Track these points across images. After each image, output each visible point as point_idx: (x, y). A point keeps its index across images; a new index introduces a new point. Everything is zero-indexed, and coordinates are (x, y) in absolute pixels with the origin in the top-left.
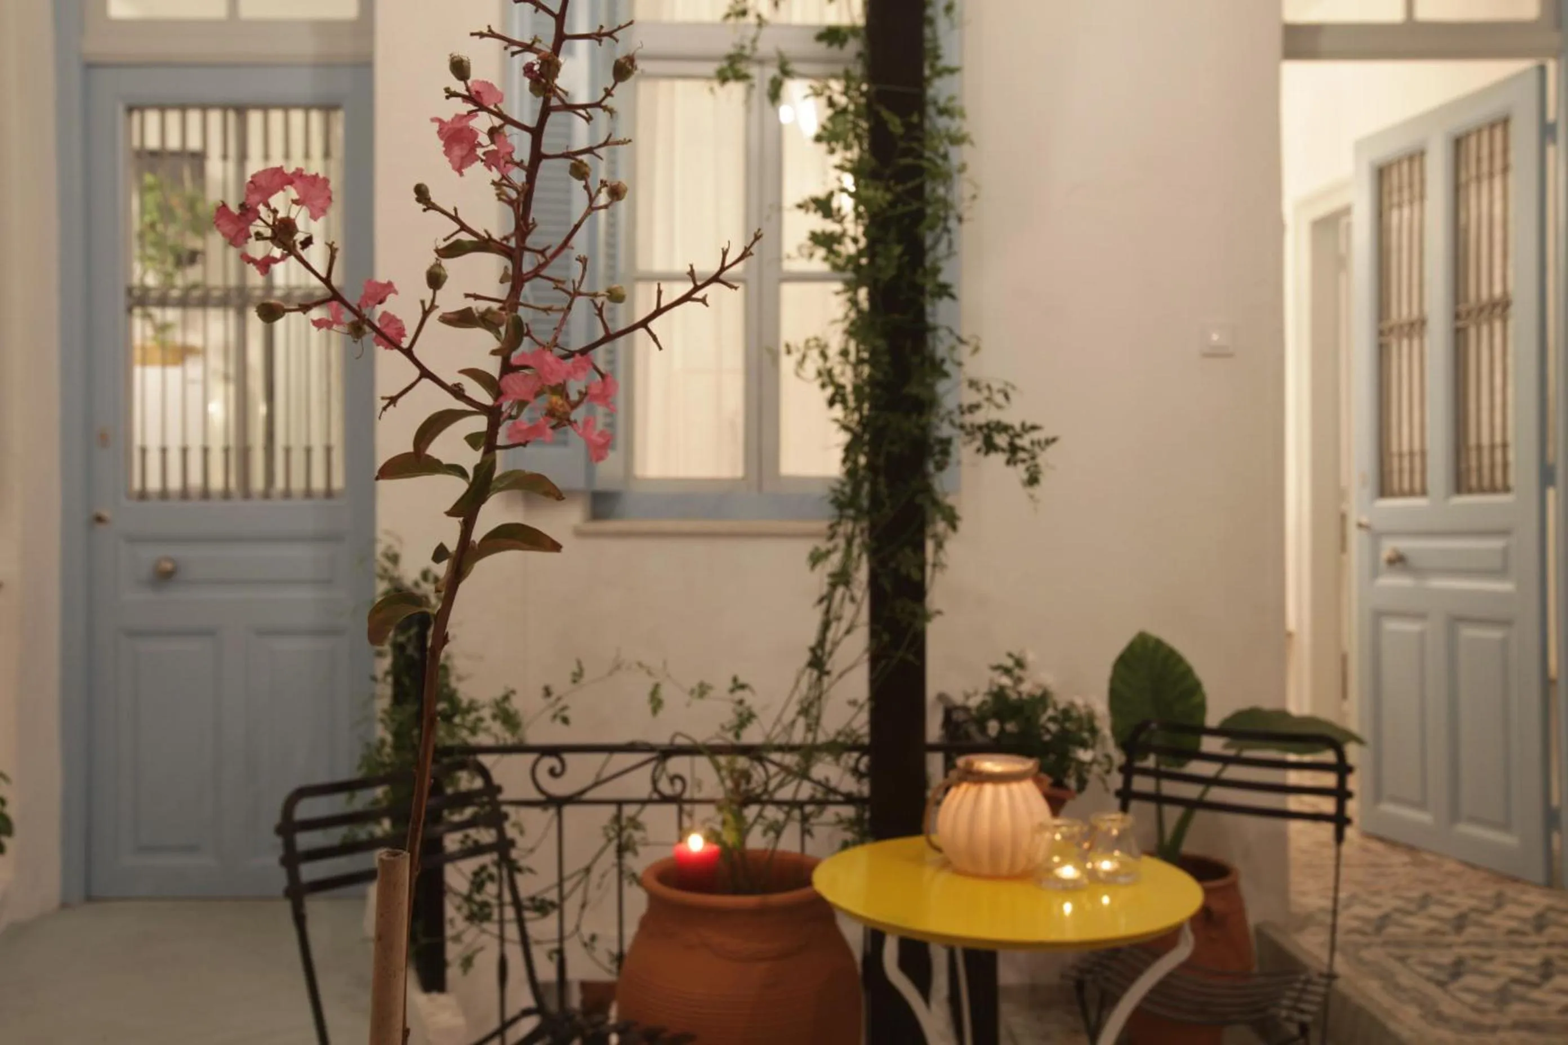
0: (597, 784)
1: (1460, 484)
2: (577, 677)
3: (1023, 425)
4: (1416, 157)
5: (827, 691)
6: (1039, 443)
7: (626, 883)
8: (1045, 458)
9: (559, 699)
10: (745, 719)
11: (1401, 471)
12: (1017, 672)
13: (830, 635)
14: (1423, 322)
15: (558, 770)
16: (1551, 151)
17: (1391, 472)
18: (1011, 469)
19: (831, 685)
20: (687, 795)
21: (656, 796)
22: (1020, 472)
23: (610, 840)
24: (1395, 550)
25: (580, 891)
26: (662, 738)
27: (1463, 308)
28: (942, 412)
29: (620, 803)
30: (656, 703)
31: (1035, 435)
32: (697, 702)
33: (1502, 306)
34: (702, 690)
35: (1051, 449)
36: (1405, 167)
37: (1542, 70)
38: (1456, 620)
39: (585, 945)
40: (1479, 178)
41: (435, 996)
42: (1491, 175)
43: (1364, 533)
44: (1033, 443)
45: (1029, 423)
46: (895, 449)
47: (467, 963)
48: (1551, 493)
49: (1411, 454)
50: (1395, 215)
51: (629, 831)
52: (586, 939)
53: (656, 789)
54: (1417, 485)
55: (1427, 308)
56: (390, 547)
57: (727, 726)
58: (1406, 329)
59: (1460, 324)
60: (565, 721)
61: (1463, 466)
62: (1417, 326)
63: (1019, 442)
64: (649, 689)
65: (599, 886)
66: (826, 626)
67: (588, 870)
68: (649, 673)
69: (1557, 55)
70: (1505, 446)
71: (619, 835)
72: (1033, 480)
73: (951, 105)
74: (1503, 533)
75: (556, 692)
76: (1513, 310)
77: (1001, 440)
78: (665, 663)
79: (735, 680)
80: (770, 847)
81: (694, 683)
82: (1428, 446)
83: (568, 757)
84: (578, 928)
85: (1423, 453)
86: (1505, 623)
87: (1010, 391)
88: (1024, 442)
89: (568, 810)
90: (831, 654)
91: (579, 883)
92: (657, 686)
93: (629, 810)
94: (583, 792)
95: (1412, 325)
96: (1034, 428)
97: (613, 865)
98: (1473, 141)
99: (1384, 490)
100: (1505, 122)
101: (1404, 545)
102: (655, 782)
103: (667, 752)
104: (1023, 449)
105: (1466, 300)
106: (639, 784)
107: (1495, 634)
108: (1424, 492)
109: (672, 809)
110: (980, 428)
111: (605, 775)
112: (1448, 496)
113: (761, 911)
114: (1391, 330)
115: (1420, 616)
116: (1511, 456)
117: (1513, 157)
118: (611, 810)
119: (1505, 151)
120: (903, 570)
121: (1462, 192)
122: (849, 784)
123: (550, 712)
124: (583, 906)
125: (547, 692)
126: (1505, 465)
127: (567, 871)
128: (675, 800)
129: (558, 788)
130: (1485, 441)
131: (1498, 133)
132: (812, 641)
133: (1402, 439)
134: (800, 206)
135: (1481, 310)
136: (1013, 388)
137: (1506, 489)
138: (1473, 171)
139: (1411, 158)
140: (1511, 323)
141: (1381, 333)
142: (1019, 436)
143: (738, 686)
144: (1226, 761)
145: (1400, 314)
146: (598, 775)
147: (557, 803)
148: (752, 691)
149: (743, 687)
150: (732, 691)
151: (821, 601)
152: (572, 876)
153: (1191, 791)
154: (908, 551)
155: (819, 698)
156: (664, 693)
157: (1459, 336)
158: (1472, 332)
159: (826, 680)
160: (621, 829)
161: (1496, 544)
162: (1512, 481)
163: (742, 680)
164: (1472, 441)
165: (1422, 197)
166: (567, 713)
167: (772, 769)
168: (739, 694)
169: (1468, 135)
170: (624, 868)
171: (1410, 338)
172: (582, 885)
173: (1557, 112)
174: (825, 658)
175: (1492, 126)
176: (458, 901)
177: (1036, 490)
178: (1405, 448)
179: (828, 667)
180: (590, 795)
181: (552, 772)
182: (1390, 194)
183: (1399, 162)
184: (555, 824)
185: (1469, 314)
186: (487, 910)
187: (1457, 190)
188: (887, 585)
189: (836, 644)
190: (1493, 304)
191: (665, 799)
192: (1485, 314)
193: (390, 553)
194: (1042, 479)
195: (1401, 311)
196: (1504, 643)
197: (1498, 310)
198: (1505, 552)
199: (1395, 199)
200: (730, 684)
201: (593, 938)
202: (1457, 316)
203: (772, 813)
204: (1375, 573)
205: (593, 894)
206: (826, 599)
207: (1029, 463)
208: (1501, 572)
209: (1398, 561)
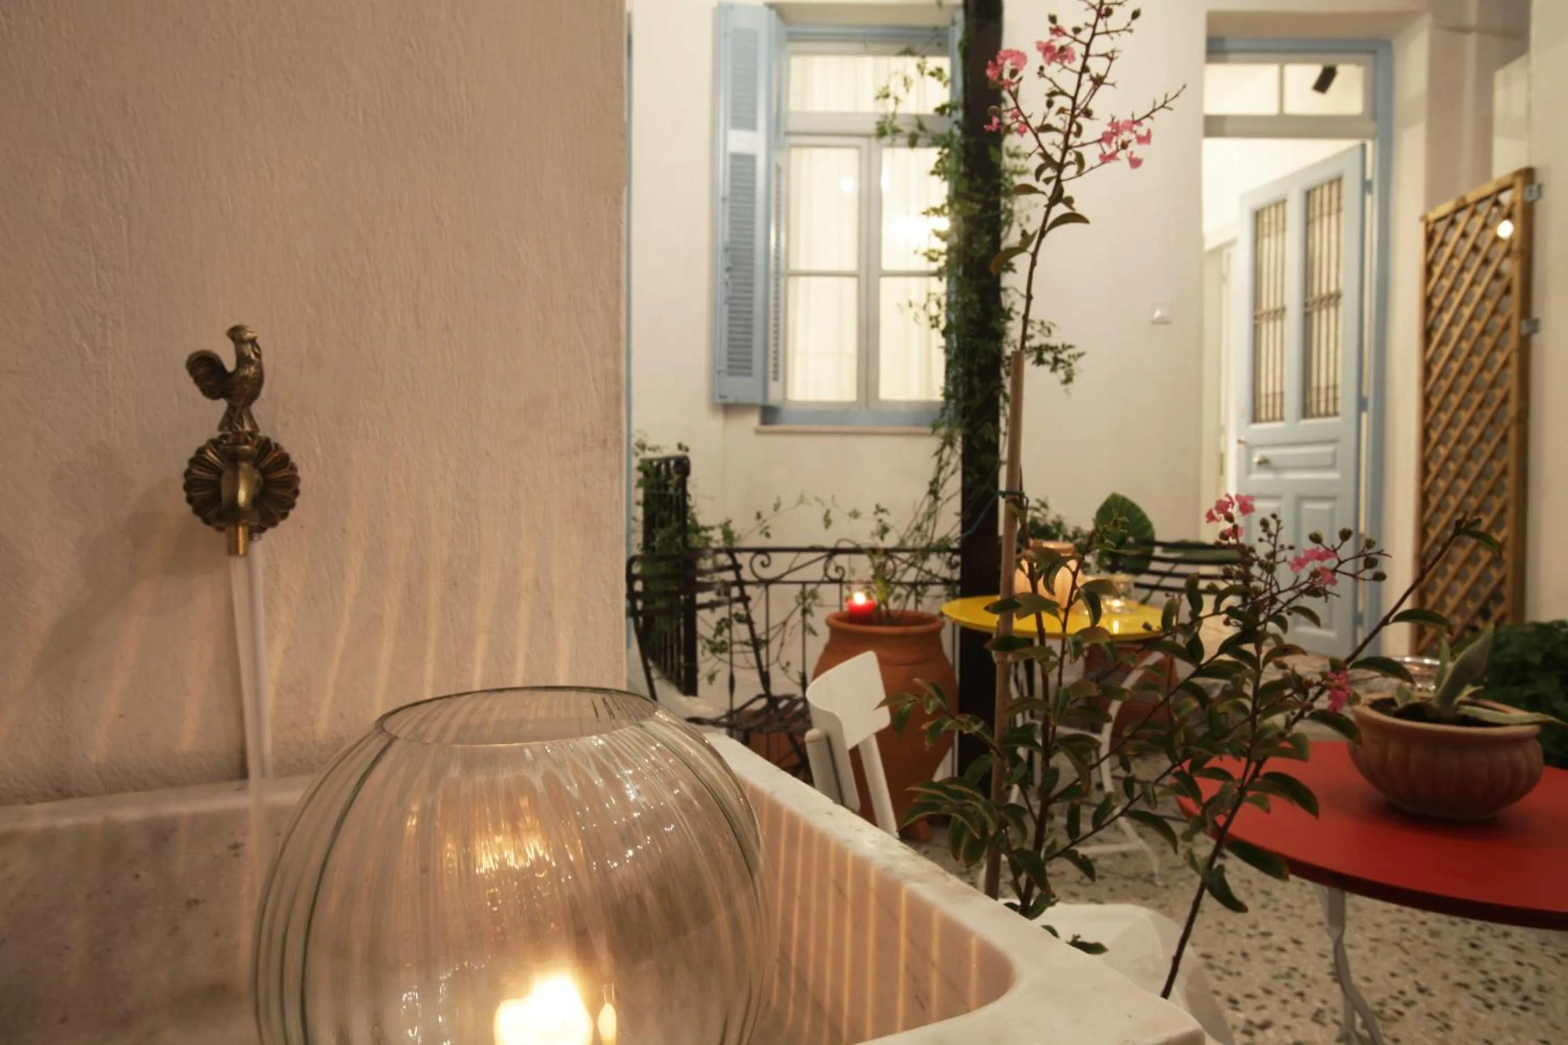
0: (789, 572)
1: (1306, 412)
2: (777, 507)
3: (1063, 346)
4: (1281, 203)
5: (941, 508)
6: (1074, 356)
7: (807, 632)
8: (1076, 366)
9: (764, 521)
10: (884, 530)
11: (1267, 405)
12: (1043, 510)
13: (942, 476)
14: (1283, 310)
15: (766, 562)
16: (1368, 198)
17: (1260, 406)
18: (1053, 375)
19: (943, 504)
20: (846, 578)
21: (826, 579)
22: (1061, 374)
23: (799, 604)
24: (1263, 457)
25: (780, 635)
26: (830, 544)
27: (1310, 300)
28: (1009, 340)
29: (804, 583)
30: (827, 522)
31: (1070, 352)
32: (853, 521)
33: (1335, 298)
34: (855, 515)
35: (1081, 360)
36: (1273, 211)
37: (1363, 147)
38: (1301, 499)
39: (783, 669)
40: (1321, 216)
41: (691, 698)
42: (1330, 214)
43: (1242, 446)
44: (1069, 356)
45: (1068, 343)
46: (983, 361)
47: (711, 678)
48: (1364, 416)
49: (1274, 394)
50: (1266, 241)
51: (809, 601)
52: (784, 664)
53: (826, 574)
54: (1278, 414)
55: (1286, 302)
56: (640, 440)
57: (875, 532)
58: (1272, 315)
59: (1308, 310)
60: (768, 535)
61: (1308, 401)
62: (1279, 313)
63: (1060, 356)
64: (824, 512)
65: (790, 634)
66: (940, 469)
67: (785, 623)
68: (823, 504)
69: (1373, 138)
70: (1335, 387)
71: (803, 603)
72: (1068, 380)
73: (1018, 151)
74: (1333, 441)
75: (764, 516)
76: (1342, 300)
77: (1048, 356)
78: (833, 497)
79: (877, 506)
80: (901, 608)
81: (849, 509)
82: (1286, 389)
83: (773, 555)
84: (778, 659)
85: (1282, 394)
86: (1332, 498)
87: (1052, 328)
88: (1064, 356)
89: (773, 588)
90: (942, 486)
91: (780, 630)
92: (828, 512)
93: (809, 587)
94: (782, 576)
95: (1276, 312)
96: (1070, 347)
97: (799, 622)
98: (1318, 194)
99: (1255, 419)
100: (1339, 180)
101: (1268, 453)
102: (826, 569)
103: (835, 551)
104: (1063, 361)
105: (1312, 294)
106: (815, 572)
107: (1325, 506)
108: (1282, 419)
109: (836, 587)
110: (1035, 349)
111: (795, 565)
112: (1298, 420)
113: (903, 636)
114: (1262, 315)
115: (1277, 497)
116: (1339, 394)
117: (1344, 202)
118: (799, 587)
119: (1339, 198)
120: (986, 436)
121: (1310, 227)
122: (945, 573)
123: (760, 529)
124: (782, 644)
125: (759, 516)
126: (1335, 399)
127: (772, 624)
128: (840, 581)
129: (766, 574)
130: (1323, 385)
131: (1335, 188)
132: (931, 478)
133: (1267, 386)
134: (924, 213)
135: (1321, 300)
136: (1054, 325)
137: (1336, 414)
138: (1317, 212)
139: (1277, 205)
140: (1341, 308)
141: (1256, 318)
142: (1060, 352)
143: (880, 510)
144: (1163, 574)
145: (1268, 305)
146: (790, 566)
147: (767, 583)
148: (888, 514)
149: (882, 511)
150: (876, 513)
151: (936, 454)
152: (774, 627)
153: (1152, 580)
154: (989, 425)
155: (935, 512)
156: (832, 516)
157: (1307, 317)
158: (1315, 315)
159: (939, 503)
160: (805, 599)
161: (1329, 449)
162: (1339, 409)
163: (882, 506)
164: (1314, 384)
165: (1284, 229)
166: (770, 531)
167: (898, 562)
168: (880, 515)
169: (1314, 189)
170: (807, 624)
171: (1275, 320)
172: (782, 632)
173: (1373, 174)
174: (939, 488)
175: (1331, 183)
176: (704, 642)
177: (1070, 386)
178: (1270, 391)
179: (940, 495)
180: (787, 578)
181: (763, 564)
182: (1263, 229)
183: (1269, 207)
184: (764, 596)
185: (1314, 302)
186: (724, 646)
187: (1308, 223)
188: (976, 444)
189: (945, 480)
190: (1330, 297)
191: (832, 581)
192: (1325, 303)
193: (641, 443)
194: (1075, 378)
195: (1268, 303)
196: (1332, 512)
197: (1332, 301)
198: (1334, 454)
199: (1266, 231)
200: (874, 509)
201: (788, 664)
202: (1306, 305)
203: (898, 590)
204: (1249, 472)
205: (787, 639)
206: (939, 452)
207: (1067, 369)
208: (1331, 467)
209: (1264, 463)
